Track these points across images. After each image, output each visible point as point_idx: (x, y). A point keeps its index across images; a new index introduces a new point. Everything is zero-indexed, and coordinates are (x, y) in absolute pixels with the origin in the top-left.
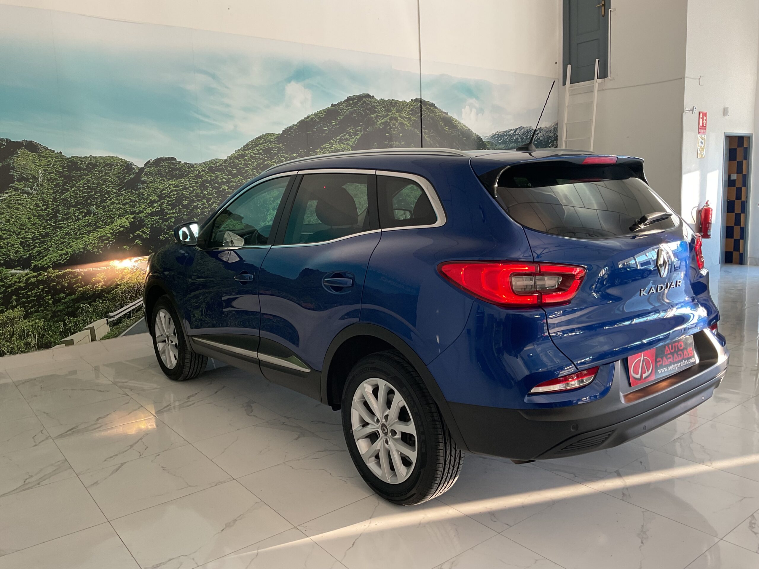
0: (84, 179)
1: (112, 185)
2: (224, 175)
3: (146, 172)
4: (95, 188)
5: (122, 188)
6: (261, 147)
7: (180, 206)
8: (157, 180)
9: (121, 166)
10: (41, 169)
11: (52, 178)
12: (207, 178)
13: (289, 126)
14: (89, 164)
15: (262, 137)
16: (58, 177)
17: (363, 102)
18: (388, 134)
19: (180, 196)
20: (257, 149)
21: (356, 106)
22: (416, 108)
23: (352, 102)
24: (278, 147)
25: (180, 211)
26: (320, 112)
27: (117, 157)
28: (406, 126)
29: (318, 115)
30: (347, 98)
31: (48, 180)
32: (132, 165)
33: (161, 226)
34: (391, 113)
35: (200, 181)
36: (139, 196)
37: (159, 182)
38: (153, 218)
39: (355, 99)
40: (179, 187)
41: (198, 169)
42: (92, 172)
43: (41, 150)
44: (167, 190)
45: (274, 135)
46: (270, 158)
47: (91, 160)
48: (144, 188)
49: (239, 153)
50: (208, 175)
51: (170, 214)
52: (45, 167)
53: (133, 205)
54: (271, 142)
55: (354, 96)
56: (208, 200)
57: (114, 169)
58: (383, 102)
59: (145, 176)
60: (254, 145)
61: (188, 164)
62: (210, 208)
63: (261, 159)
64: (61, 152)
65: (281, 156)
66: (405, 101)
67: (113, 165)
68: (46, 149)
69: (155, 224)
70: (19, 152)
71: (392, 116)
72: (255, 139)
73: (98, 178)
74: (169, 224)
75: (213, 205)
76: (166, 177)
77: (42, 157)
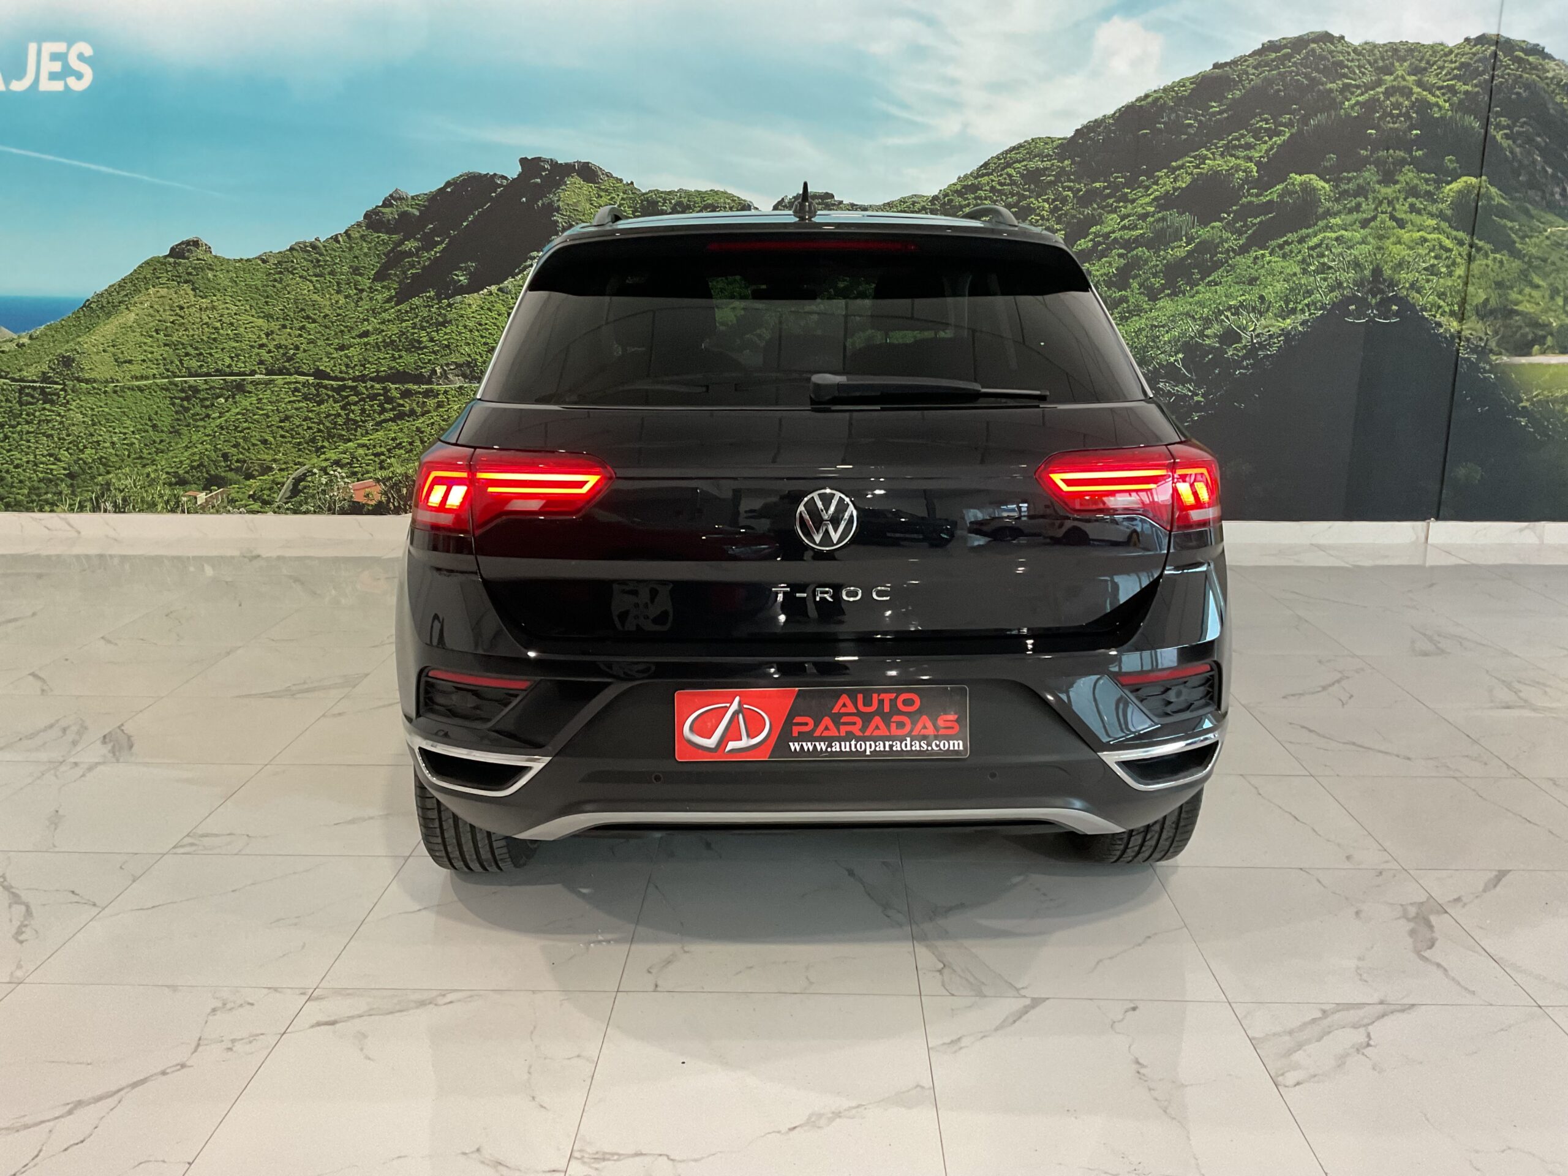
6: (1018, 168)
9: (731, 207)
13: (1093, 119)
14: (676, 205)
15: (1025, 145)
17: (1307, 53)
18: (1373, 131)
20: (1007, 174)
21: (1283, 65)
22: (1476, 62)
23: (1274, 55)
24: (1058, 167)
26: (1182, 83)
28: (1436, 109)
29: (1174, 91)
30: (1260, 46)
32: (751, 207)
34: (1392, 77)
39: (1285, 46)
45: (1052, 142)
46: (1037, 192)
47: (680, 197)
49: (966, 183)
54: (1042, 156)
55: (1284, 39)
58: (1371, 52)
60: (1002, 164)
61: (857, 204)
63: (1012, 194)
64: (632, 183)
65: (1064, 188)
66: (1442, 44)
68: (609, 175)
71: (1394, 83)
72: (1006, 151)
77: (603, 190)
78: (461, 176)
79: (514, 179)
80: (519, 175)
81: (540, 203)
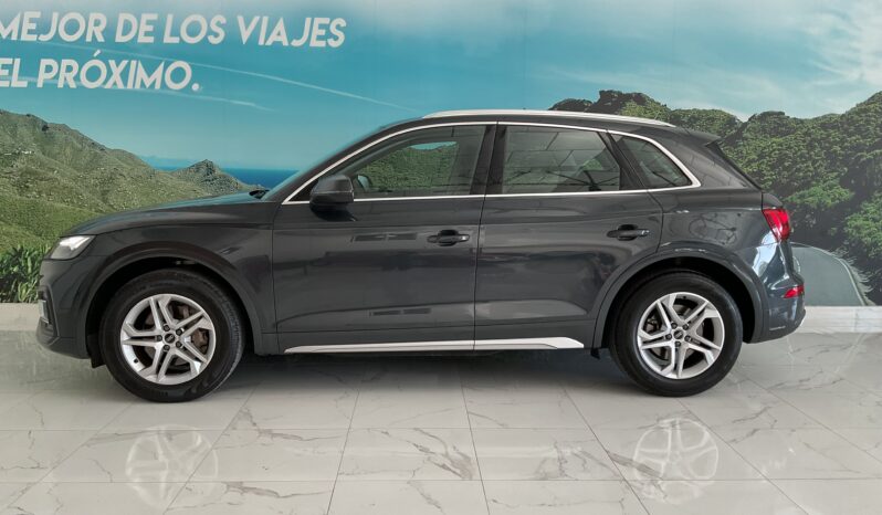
2: (838, 134)
3: (748, 127)
7: (781, 168)
8: (760, 137)
9: (724, 120)
12: (817, 136)
14: (691, 117)
19: (783, 156)
27: (721, 111)
32: (735, 119)
35: (808, 139)
37: (762, 139)
40: (782, 146)
41: (808, 126)
43: (647, 103)
44: (769, 148)
47: (694, 113)
48: (744, 146)
49: (861, 108)
50: (818, 133)
51: (768, 176)
57: (716, 124)
59: (747, 132)
61: (798, 119)
62: (814, 172)
64: (666, 105)
67: (716, 119)
68: (652, 101)
70: (627, 105)
75: (819, 169)
76: (770, 133)
78: (565, 100)
79: (595, 103)
80: (598, 101)
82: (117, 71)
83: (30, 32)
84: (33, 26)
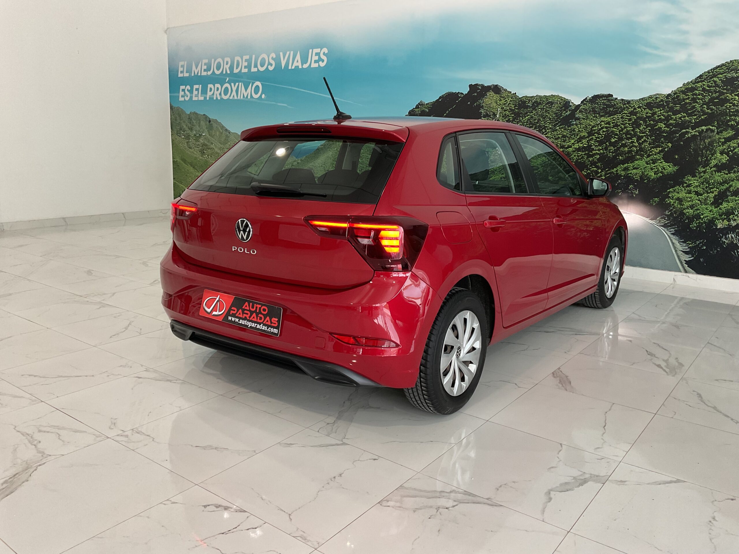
0: (529, 116)
1: (550, 121)
2: (663, 112)
3: (581, 109)
4: (536, 123)
5: (557, 124)
6: (721, 77)
7: (608, 143)
8: (591, 117)
9: (560, 103)
10: (499, 107)
11: (506, 114)
12: (643, 115)
14: (534, 102)
15: (726, 65)
16: (511, 114)
19: (610, 133)
20: (713, 81)
25: (606, 149)
27: (558, 96)
31: (503, 116)
32: (570, 102)
33: (585, 161)
35: (634, 118)
36: (571, 132)
37: (592, 119)
38: (580, 154)
40: (610, 124)
41: (634, 105)
42: (536, 110)
43: (502, 92)
44: (598, 126)
46: (731, 90)
47: (537, 99)
48: (576, 125)
49: (688, 87)
50: (644, 112)
51: (596, 151)
52: (503, 106)
53: (563, 140)
56: (639, 138)
57: (554, 107)
59: (579, 113)
60: (711, 75)
61: (625, 100)
62: (639, 147)
63: (716, 92)
64: (515, 93)
67: (554, 103)
68: (506, 90)
69: (580, 159)
70: (488, 94)
72: (714, 68)
73: (539, 115)
74: (593, 160)
75: (643, 144)
76: (599, 114)
77: (502, 97)
78: (445, 94)
79: (466, 94)
80: (468, 92)
81: (475, 104)
82: (234, 89)
83: (205, 70)
84: (205, 67)
